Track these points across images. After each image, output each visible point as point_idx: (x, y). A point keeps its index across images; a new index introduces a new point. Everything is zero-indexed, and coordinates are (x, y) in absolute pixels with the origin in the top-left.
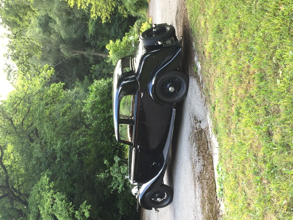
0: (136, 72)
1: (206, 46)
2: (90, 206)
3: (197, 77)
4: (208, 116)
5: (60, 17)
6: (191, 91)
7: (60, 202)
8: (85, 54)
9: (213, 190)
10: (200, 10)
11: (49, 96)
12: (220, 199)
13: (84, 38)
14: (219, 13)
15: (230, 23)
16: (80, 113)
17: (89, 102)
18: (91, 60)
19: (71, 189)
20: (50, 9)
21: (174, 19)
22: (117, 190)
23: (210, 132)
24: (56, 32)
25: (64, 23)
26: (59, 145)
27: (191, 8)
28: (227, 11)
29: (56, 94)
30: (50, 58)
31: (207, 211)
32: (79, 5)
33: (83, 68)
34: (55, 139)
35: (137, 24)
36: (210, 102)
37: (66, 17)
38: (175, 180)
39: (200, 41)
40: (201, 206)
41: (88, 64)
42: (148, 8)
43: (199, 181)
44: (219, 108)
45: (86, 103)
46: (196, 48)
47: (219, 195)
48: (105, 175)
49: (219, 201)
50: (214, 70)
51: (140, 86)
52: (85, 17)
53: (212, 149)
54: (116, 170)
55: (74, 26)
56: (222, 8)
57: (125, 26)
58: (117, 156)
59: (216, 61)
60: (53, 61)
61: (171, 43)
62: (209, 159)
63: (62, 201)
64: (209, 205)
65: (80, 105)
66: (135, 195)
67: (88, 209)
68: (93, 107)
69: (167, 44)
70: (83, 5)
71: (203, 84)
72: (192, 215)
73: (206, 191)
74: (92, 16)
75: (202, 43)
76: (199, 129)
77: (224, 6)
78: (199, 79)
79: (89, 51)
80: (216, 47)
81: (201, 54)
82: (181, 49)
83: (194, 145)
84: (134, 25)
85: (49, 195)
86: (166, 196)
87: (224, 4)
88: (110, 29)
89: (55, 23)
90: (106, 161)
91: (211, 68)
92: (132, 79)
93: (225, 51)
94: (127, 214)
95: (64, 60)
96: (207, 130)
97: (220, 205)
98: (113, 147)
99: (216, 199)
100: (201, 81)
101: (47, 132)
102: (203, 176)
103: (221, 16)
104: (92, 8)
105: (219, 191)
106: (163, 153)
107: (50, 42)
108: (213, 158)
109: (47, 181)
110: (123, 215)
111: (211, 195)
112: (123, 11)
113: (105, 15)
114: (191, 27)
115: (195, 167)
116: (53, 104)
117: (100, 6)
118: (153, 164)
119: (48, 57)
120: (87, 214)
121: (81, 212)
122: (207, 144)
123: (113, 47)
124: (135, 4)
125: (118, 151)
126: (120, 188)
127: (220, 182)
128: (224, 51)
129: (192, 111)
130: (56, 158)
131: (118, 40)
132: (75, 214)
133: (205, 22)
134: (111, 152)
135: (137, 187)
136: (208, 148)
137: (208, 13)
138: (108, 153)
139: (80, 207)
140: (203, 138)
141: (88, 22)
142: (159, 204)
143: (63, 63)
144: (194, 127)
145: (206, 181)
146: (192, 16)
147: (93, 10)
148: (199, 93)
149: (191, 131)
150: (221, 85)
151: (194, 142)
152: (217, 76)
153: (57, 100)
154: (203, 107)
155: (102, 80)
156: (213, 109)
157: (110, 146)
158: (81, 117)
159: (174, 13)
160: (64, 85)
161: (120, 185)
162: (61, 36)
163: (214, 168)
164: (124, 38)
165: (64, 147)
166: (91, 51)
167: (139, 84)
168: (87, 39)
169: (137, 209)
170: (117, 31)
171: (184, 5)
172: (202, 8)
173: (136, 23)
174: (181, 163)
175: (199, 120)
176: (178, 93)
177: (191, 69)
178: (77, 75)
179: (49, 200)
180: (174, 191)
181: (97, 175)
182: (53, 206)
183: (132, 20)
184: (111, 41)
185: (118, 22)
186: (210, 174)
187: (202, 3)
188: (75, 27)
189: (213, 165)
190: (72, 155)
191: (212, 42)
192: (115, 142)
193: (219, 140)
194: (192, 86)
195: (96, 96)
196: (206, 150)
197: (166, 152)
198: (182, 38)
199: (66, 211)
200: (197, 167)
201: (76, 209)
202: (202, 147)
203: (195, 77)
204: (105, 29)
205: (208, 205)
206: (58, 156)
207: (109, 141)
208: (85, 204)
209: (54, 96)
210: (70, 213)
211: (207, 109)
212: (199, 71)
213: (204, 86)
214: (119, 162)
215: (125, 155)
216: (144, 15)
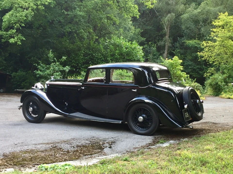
0: (157, 84)
1: (186, 150)
2: (20, 43)
3: (154, 143)
4: (117, 154)
5: (201, 13)
6: (139, 138)
7: (24, 15)
8: (167, 37)
9: (44, 161)
10: (220, 145)
11: (126, 4)
12: (37, 168)
13: (181, 36)
14: (221, 163)
15: (213, 173)
16: (110, 33)
17: (121, 42)
18: (161, 43)
19: (37, 25)
20: (208, 3)
21: (207, 121)
22: (37, 69)
23: (102, 157)
24: (187, 10)
25: (196, 16)
26: (80, 13)
27: (222, 136)
28: (224, 170)
29: (128, 11)
30: (162, 4)
31: (24, 156)
32: (215, 30)
33: (152, 35)
34: (86, 9)
35: (198, 86)
36: (131, 156)
37: (201, 19)
38: (50, 125)
39: (189, 145)
40: (28, 150)
41: (156, 41)
42: (214, 96)
43: (52, 147)
44: (127, 164)
45: (120, 38)
46: (182, 141)
47: (41, 167)
48: (52, 58)
49: (34, 167)
50: (164, 159)
51: (144, 88)
52: (201, 37)
53: (85, 159)
54: (57, 68)
55: (193, 26)
56: (226, 165)
57: (194, 75)
58: (70, 69)
59: (173, 161)
60: (159, 7)
61: (186, 117)
62: (75, 157)
63: (25, 17)
64: (30, 158)
65: (118, 33)
66: (35, 86)
67: (18, 41)
68: (117, 45)
69: (185, 113)
70: (214, 34)
71: (148, 149)
72: (18, 142)
73: (43, 155)
74: (204, 43)
75: (189, 147)
76: (103, 146)
77: (228, 167)
78: (152, 145)
79: (169, 41)
80: (187, 160)
81: (177, 146)
82: (181, 127)
83: (87, 142)
84: (196, 83)
85: (32, 4)
86: (34, 116)
87: (230, 167)
88: (191, 60)
89: (195, 9)
90: (65, 58)
91: (165, 157)
92: (150, 81)
93: (185, 170)
94: (12, 80)
95: (160, 17)
96: (103, 154)
97: (31, 168)
98: (78, 65)
99: (36, 165)
100: (150, 147)
101: (92, 2)
102: (57, 151)
103: (218, 165)
104: (212, 43)
105: (45, 166)
106: (77, 112)
107: (177, 4)
108: (76, 160)
109: (45, 3)
110: (11, 76)
111: (40, 159)
112: (210, 72)
113: (205, 55)
114: (203, 136)
115: (65, 143)
116: (118, 8)
117: (214, 50)
118: (66, 103)
119: (163, 2)
120: (12, 41)
121: (15, 35)
122: (89, 155)
123: (176, 63)
124: (217, 83)
125: (75, 70)
126: (39, 72)
127: (54, 167)
128: (184, 168)
129: (120, 139)
130: (67, 10)
131: (182, 68)
132: (13, 29)
133: (209, 150)
134: (73, 63)
135: (43, 87)
136: (85, 155)
137: (218, 152)
138: (72, 60)
139: (19, 34)
140: (95, 150)
141: (197, 40)
142: (27, 110)
143: (157, 17)
144: (105, 141)
145: (53, 154)
146: (213, 137)
147: (210, 43)
148: (139, 145)
149: (100, 139)
150: (150, 166)
151: (90, 141)
152: (158, 162)
153: (122, 11)
154: (125, 150)
155: (143, 54)
156: (125, 159)
157: (79, 62)
158: (105, 34)
159: (213, 120)
160: (137, 17)
161: (42, 72)
162: (183, 14)
163: (67, 162)
164: (185, 73)
165: (77, 18)
166: (170, 42)
167: (145, 87)
168: (181, 38)
169: (18, 89)
170: (190, 67)
171: (223, 130)
172: (223, 146)
173: (199, 84)
174: (68, 130)
175: (112, 146)
176: (137, 125)
177: (161, 138)
178: (146, 30)
179: (27, 4)
180: (40, 124)
181: (51, 50)
182: (20, 8)
183: (201, 81)
184: (181, 61)
185: (198, 68)
186: (60, 157)
187: (228, 146)
188: (191, 27)
189: (69, 160)
190: (70, 25)
191: (191, 157)
192: (83, 67)
193: (95, 166)
194: (145, 139)
195: (126, 48)
196: (83, 154)
197: (78, 115)
198: (191, 128)
199: (16, 20)
200: (66, 145)
201: (18, 30)
202: (86, 150)
203: (154, 142)
204: (191, 56)
205: (30, 156)
206: (69, 13)
207: (83, 61)
208: (22, 38)
209: (126, 8)
210: (14, 25)
211: (124, 154)
212: (161, 145)
213: (145, 150)
214: (64, 71)
215: (71, 77)
216: (206, 92)
